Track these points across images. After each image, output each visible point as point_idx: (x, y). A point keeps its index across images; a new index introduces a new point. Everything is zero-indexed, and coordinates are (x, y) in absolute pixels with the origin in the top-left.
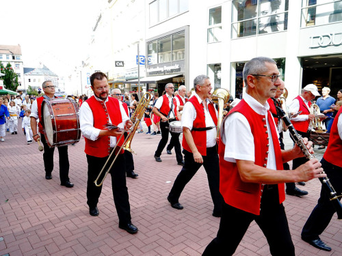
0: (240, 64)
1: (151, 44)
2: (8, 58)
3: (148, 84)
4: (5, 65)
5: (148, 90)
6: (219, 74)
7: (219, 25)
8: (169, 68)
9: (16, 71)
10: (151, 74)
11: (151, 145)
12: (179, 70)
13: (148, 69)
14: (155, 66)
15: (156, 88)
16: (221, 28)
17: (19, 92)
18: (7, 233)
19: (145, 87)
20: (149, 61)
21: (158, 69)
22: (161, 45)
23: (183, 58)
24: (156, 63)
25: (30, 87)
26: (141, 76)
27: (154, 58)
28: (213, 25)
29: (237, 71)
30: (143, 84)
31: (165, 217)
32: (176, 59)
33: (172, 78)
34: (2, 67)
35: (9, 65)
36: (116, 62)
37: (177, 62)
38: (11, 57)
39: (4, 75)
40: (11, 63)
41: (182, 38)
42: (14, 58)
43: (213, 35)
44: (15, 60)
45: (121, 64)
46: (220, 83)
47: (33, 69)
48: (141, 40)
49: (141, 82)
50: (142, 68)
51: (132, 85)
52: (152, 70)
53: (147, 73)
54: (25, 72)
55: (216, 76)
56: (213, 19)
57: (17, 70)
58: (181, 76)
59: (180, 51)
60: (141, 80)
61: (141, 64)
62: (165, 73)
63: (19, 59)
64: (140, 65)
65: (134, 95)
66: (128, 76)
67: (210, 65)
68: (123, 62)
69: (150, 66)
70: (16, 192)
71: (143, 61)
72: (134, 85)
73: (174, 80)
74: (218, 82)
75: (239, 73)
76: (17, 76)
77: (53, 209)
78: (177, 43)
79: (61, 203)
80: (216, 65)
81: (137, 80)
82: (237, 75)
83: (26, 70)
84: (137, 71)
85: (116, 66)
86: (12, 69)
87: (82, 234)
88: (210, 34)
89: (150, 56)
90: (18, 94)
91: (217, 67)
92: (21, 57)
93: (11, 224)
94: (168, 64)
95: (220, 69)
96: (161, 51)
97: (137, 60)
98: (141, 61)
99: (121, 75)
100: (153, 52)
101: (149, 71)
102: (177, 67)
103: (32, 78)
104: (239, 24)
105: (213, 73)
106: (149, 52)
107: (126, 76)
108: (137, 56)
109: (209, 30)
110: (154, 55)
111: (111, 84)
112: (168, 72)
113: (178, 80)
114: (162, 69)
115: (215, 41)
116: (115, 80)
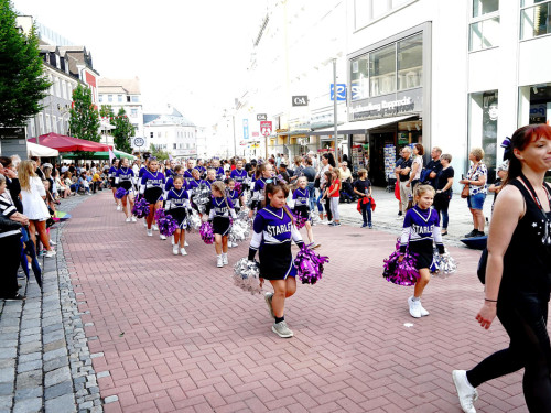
0: (539, 89)
1: (357, 62)
2: (120, 100)
3: (351, 135)
4: (116, 112)
5: (351, 145)
6: (494, 112)
7: (494, 14)
8: (392, 105)
9: (132, 121)
10: (358, 117)
11: (361, 249)
12: (411, 106)
13: (351, 108)
14: (364, 102)
15: (366, 143)
16: (497, 19)
17: (136, 154)
18: (123, 389)
19: (347, 141)
20: (353, 94)
21: (371, 107)
22: (377, 62)
23: (419, 84)
24: (366, 95)
25: (153, 147)
26: (339, 120)
27: (363, 86)
28: (480, 16)
29: (532, 103)
30: (342, 136)
31: (393, 387)
32: (404, 86)
33: (396, 124)
34: (112, 115)
35: (122, 112)
36: (294, 98)
37: (407, 93)
38: (124, 98)
39: (114, 127)
40: (125, 109)
41: (419, 47)
42: (129, 99)
43: (480, 35)
44: (131, 103)
45: (303, 101)
46: (495, 130)
47: (157, 116)
48: (340, 55)
49: (340, 132)
50: (341, 106)
51: (322, 137)
52: (360, 109)
53: (350, 115)
54: (145, 122)
55: (486, 116)
56: (480, 4)
57: (134, 119)
58: (416, 118)
59: (411, 72)
60: (340, 128)
61: (339, 99)
62: (382, 114)
63: (136, 101)
64: (338, 102)
65: (326, 156)
66: (315, 122)
67: (474, 95)
68: (306, 97)
69: (356, 102)
70: (136, 320)
71: (344, 93)
72: (326, 137)
73: (402, 126)
74: (491, 127)
75: (537, 106)
76: (133, 128)
77: (192, 354)
78: (405, 56)
79: (207, 346)
80: (486, 94)
81: (332, 129)
82: (532, 111)
83: (147, 119)
84: (332, 112)
85: (294, 105)
86: (126, 117)
87: (243, 404)
88: (475, 35)
89: (355, 85)
90: (135, 158)
91: (489, 98)
92: (140, 97)
93: (129, 374)
94: (389, 97)
95: (495, 101)
96: (377, 73)
97: (332, 93)
98: (340, 94)
99: (302, 121)
100: (362, 75)
101: (353, 111)
102: (407, 101)
103: (155, 131)
104: (538, 9)
105: (482, 111)
106: (353, 76)
107: (311, 122)
108: (332, 86)
109: (473, 27)
110: (363, 81)
111: (284, 137)
112: (389, 112)
113: (408, 126)
114: (378, 107)
115: (485, 47)
116: (292, 130)
